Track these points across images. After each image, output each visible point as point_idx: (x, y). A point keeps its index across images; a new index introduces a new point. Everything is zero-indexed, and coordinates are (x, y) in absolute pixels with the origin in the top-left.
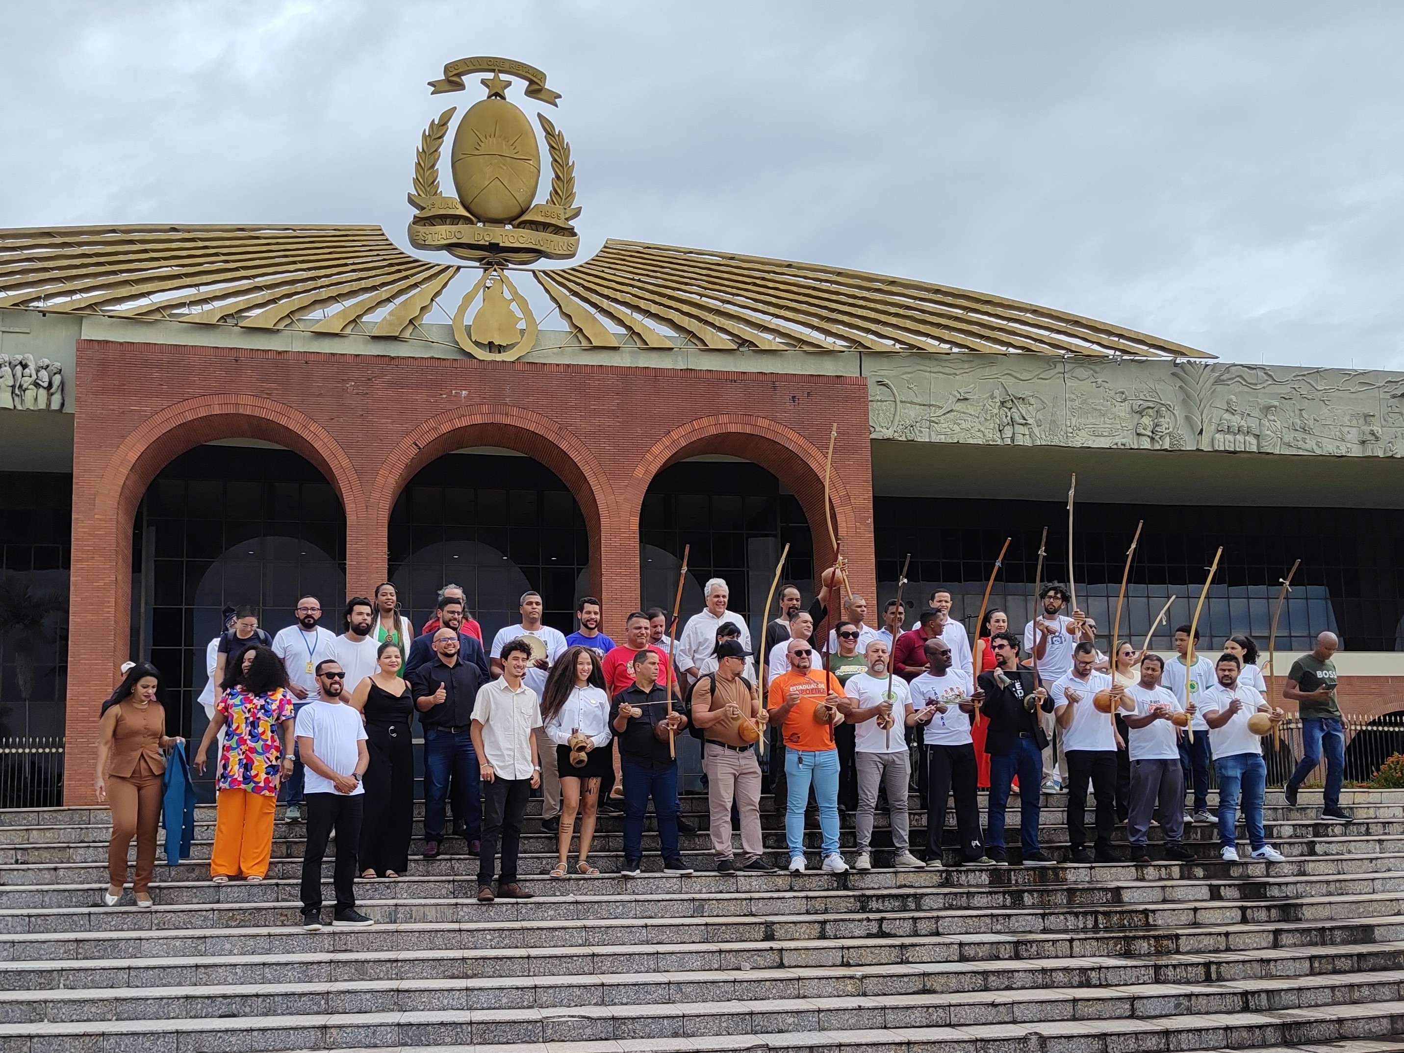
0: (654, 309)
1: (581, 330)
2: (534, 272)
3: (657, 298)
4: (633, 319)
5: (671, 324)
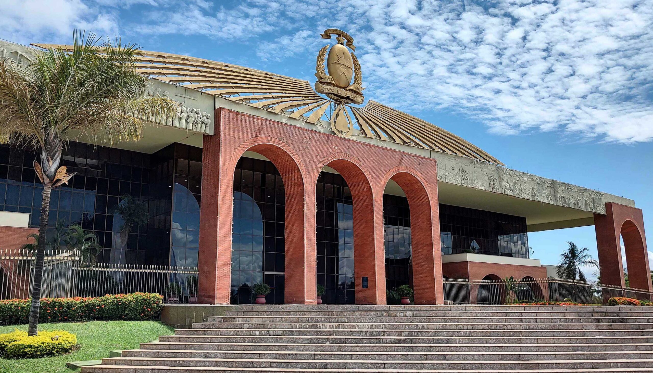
0: (382, 126)
1: (364, 130)
2: (351, 107)
3: (383, 123)
4: (377, 129)
5: (386, 132)
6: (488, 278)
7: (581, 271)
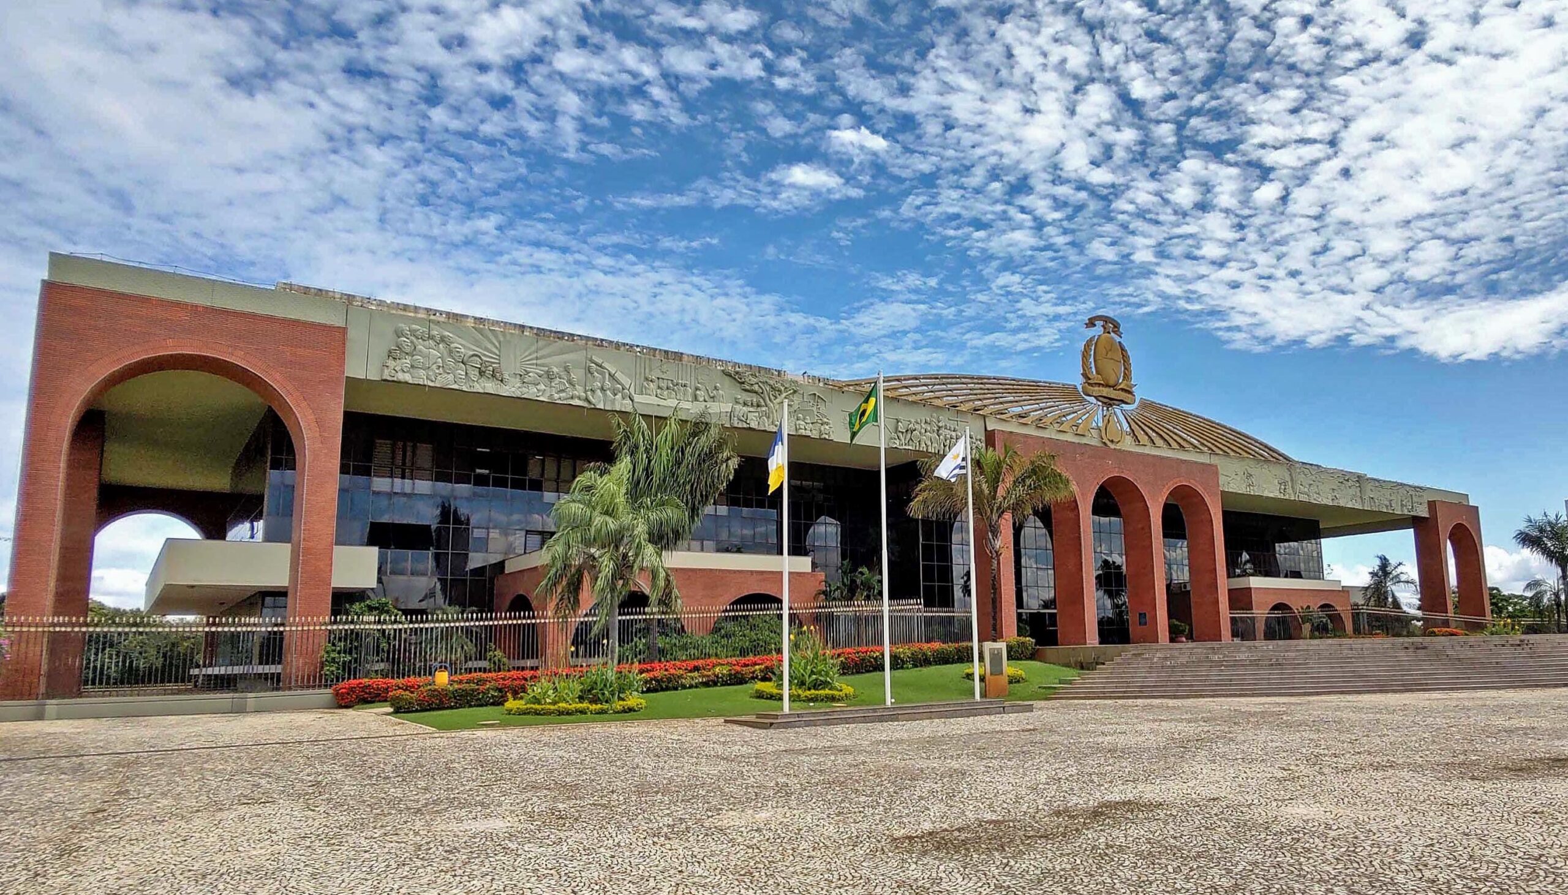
1: (1137, 437)
2: (1122, 410)
4: (1150, 432)
5: (1161, 436)
6: (1276, 607)
7: (1397, 594)
